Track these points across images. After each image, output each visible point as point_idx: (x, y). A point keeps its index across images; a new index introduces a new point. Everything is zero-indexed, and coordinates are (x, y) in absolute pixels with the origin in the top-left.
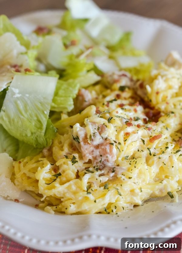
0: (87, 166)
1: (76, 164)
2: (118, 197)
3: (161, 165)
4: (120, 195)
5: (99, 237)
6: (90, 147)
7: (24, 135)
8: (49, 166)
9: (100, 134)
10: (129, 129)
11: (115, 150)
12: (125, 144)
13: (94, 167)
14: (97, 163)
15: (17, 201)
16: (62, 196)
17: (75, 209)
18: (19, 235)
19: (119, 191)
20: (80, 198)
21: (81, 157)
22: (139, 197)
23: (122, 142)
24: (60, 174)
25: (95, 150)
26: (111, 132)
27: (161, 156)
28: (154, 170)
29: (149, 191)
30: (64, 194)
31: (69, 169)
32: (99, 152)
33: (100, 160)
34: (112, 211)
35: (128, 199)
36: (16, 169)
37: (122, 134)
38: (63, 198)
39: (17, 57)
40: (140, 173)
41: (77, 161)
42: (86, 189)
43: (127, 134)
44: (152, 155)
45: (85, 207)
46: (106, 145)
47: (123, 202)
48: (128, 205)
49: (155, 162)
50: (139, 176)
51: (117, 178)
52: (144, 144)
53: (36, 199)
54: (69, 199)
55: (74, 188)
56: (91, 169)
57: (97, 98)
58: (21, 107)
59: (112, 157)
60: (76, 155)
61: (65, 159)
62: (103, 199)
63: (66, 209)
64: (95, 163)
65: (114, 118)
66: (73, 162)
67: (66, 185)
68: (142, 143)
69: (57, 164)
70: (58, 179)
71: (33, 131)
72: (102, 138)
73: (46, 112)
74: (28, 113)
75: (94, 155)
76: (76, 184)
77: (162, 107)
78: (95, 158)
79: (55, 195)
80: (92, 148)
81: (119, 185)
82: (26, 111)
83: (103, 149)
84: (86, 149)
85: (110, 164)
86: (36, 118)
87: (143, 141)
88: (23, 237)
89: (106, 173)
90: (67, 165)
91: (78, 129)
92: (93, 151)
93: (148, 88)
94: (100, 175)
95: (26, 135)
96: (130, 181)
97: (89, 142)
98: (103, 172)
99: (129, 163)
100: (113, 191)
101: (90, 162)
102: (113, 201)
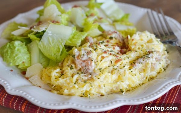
0: (78, 71)
1: (72, 70)
2: (91, 88)
3: (119, 74)
4: (92, 86)
6: (80, 61)
7: (50, 55)
8: (58, 70)
9: (87, 55)
10: (105, 55)
11: (93, 64)
12: (100, 62)
14: (84, 70)
15: (40, 87)
17: (67, 92)
18: (33, 99)
19: (92, 85)
20: (71, 87)
21: (76, 67)
22: (103, 90)
23: (99, 61)
24: (63, 74)
25: (83, 63)
26: (94, 55)
28: (115, 77)
29: (109, 87)
30: (63, 84)
31: (68, 72)
32: (85, 64)
33: (85, 68)
34: (88, 96)
35: (97, 90)
36: (43, 72)
37: (100, 57)
38: (63, 86)
40: (106, 77)
41: (73, 68)
42: (74, 82)
43: (103, 57)
44: (115, 69)
45: (73, 91)
46: (89, 60)
47: (93, 91)
48: (97, 93)
49: (116, 73)
50: (104, 79)
52: (112, 63)
54: (65, 87)
55: (68, 81)
56: (80, 73)
58: (51, 40)
59: (91, 67)
60: (73, 65)
61: (67, 66)
62: (83, 88)
63: (63, 92)
64: (83, 70)
65: (98, 49)
66: (71, 68)
67: (65, 79)
69: (63, 69)
70: (62, 77)
71: (55, 53)
72: (88, 57)
73: (63, 44)
74: (54, 44)
75: (82, 66)
76: (70, 79)
77: (133, 47)
78: (83, 67)
79: (59, 84)
80: (81, 62)
81: (92, 82)
82: (53, 43)
83: (87, 62)
84: (78, 62)
85: (90, 71)
86: (57, 47)
87: (111, 62)
88: (38, 102)
89: (87, 75)
90: (68, 70)
91: (76, 52)
92: (81, 63)
95: (52, 55)
96: (98, 80)
97: (80, 58)
98: (85, 74)
99: (100, 71)
100: (88, 84)
101: (80, 69)
102: (88, 90)
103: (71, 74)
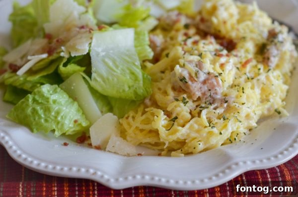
0: (197, 104)
1: (188, 104)
3: (262, 85)
4: (240, 122)
5: (245, 162)
6: (198, 84)
7: (121, 91)
9: (201, 70)
13: (206, 103)
14: (206, 98)
15: (140, 155)
16: (185, 137)
20: (205, 135)
21: (190, 97)
22: (254, 120)
23: (222, 73)
24: (176, 118)
25: (203, 86)
27: (259, 77)
28: (257, 91)
29: (260, 112)
31: (183, 111)
32: (207, 87)
33: (209, 94)
34: (235, 139)
35: (246, 124)
36: (126, 126)
38: (187, 139)
39: (80, 18)
42: (208, 125)
43: (222, 65)
44: (250, 79)
45: (214, 141)
46: (212, 79)
47: (242, 129)
48: (246, 130)
49: (255, 84)
51: (230, 107)
53: (154, 150)
54: (194, 139)
56: (203, 105)
57: (166, 41)
58: (111, 64)
59: (220, 89)
60: (185, 96)
61: (176, 102)
62: (227, 130)
63: (195, 148)
64: (204, 99)
65: (203, 53)
66: (184, 103)
67: (187, 126)
68: (237, 70)
69: (169, 109)
70: (176, 123)
71: (131, 84)
72: (205, 73)
73: (137, 64)
74: (119, 68)
75: (203, 91)
76: (196, 122)
78: (204, 94)
79: (178, 138)
80: (200, 85)
81: (236, 113)
82: (117, 67)
83: (210, 84)
84: (195, 87)
85: (219, 97)
86: (128, 71)
87: (238, 68)
89: (219, 105)
90: (180, 107)
91: (180, 71)
92: (201, 88)
93: (215, 20)
94: (215, 109)
95: (124, 91)
96: (244, 107)
97: (196, 79)
98: (216, 105)
99: (236, 91)
100: (233, 120)
101: (199, 99)
102: (235, 129)
103: (187, 112)
